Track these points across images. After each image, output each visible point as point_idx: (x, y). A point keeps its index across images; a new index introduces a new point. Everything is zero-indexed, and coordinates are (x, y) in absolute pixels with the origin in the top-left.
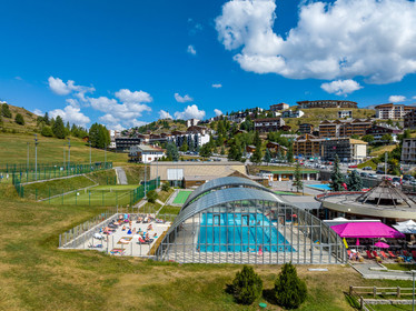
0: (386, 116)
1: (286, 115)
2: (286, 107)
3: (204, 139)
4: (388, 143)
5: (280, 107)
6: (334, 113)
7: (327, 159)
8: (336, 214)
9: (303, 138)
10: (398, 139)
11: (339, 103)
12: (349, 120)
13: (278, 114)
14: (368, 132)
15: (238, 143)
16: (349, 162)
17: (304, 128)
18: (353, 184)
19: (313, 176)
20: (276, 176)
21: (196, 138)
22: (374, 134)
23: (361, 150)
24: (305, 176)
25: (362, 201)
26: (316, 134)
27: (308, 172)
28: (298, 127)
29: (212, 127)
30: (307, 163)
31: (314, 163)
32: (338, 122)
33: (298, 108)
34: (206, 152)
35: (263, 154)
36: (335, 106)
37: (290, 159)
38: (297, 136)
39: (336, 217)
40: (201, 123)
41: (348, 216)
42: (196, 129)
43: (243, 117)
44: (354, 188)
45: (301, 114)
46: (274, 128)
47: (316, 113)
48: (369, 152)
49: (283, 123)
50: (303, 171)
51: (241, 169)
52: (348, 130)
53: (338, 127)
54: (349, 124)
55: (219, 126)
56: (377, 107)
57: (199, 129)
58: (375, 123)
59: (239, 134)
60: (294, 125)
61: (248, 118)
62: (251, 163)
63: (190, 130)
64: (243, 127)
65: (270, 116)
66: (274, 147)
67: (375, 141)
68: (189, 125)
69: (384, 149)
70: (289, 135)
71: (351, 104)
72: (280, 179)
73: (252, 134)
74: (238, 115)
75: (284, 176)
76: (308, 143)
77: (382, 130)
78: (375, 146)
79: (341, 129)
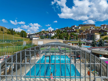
0: (104, 28)
1: (76, 28)
2: (76, 26)
3: (54, 35)
4: (106, 35)
5: (74, 26)
6: (89, 28)
7: (88, 39)
9: (81, 34)
11: (90, 25)
12: (93, 29)
13: (73, 28)
15: (62, 36)
17: (81, 31)
19: (84, 44)
20: (73, 44)
21: (51, 34)
24: (82, 44)
26: (84, 33)
29: (55, 32)
31: (84, 40)
32: (90, 29)
33: (79, 26)
34: (53, 38)
35: (69, 38)
36: (89, 26)
37: (77, 39)
38: (79, 33)
42: (50, 32)
43: (64, 29)
45: (80, 28)
46: (72, 32)
47: (84, 28)
49: (75, 30)
50: (81, 42)
51: (62, 41)
52: (93, 32)
53: (90, 31)
55: (57, 32)
56: (101, 26)
57: (52, 32)
58: (101, 29)
59: (63, 33)
60: (78, 30)
61: (65, 29)
62: (65, 40)
63: (49, 33)
64: (64, 32)
65: (71, 28)
66: (72, 36)
67: (102, 35)
68: (49, 31)
69: (105, 37)
70: (77, 33)
71: (94, 25)
72: (74, 45)
73: (66, 33)
74: (63, 29)
75: (75, 44)
76: (82, 35)
77: (104, 31)
78: (102, 36)
79: (91, 32)
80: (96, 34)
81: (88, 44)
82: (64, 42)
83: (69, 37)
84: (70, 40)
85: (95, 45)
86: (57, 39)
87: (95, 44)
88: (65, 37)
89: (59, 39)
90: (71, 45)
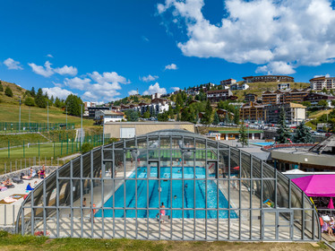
0: (319, 86)
1: (234, 88)
2: (234, 82)
3: (166, 107)
4: (323, 108)
5: (229, 82)
6: (275, 86)
7: (269, 122)
9: (248, 105)
10: (332, 104)
11: (278, 77)
12: (287, 90)
13: (226, 88)
14: (306, 99)
15: (193, 110)
16: (290, 123)
17: (249, 97)
19: (257, 135)
20: (223, 136)
21: (157, 107)
22: (312, 100)
23: (300, 114)
24: (250, 135)
26: (259, 102)
27: (253, 132)
28: (244, 98)
29: (172, 99)
30: (252, 126)
31: (258, 125)
32: (278, 92)
33: (245, 82)
34: (163, 118)
35: (212, 119)
36: (275, 80)
37: (236, 121)
38: (243, 104)
40: (163, 96)
42: (156, 101)
43: (198, 90)
45: (247, 87)
46: (223, 99)
47: (259, 87)
48: (307, 116)
49: (231, 93)
50: (248, 131)
52: (287, 98)
53: (278, 96)
54: (288, 93)
55: (178, 99)
56: (312, 80)
57: (161, 101)
58: (311, 91)
59: (194, 103)
60: (240, 95)
61: (202, 91)
62: (201, 125)
63: (153, 101)
64: (197, 98)
65: (220, 89)
66: (223, 113)
67: (312, 107)
68: (154, 98)
69: (321, 113)
70: (236, 104)
71: (288, 79)
72: (227, 138)
73: (205, 104)
74: (194, 89)
75: (230, 135)
76: (253, 109)
77: (318, 97)
78: (311, 110)
79: (281, 98)
80: (292, 105)
81: (267, 136)
82: (197, 130)
83: (213, 115)
84: (215, 123)
85: (286, 138)
86: (178, 120)
87: (287, 135)
88: (202, 116)
89: (182, 120)
90: (219, 138)
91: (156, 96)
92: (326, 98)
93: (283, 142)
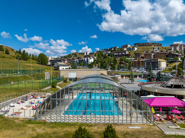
0: (175, 49)
1: (129, 49)
2: (129, 46)
3: (91, 60)
4: (176, 61)
5: (126, 46)
6: (151, 48)
8: (149, 93)
9: (136, 59)
10: (181, 59)
11: (153, 44)
12: (158, 51)
13: (125, 49)
14: (167, 56)
15: (106, 62)
16: (158, 70)
17: (137, 55)
18: (159, 78)
19: (140, 76)
20: (122, 76)
21: (87, 60)
22: (170, 57)
23: (163, 64)
24: (136, 76)
25: (164, 87)
26: (142, 58)
27: (138, 74)
28: (134, 55)
29: (95, 56)
30: (138, 71)
32: (153, 52)
33: (135, 46)
34: (90, 66)
35: (117, 67)
36: (151, 45)
37: (129, 68)
38: (133, 59)
39: (149, 95)
40: (90, 54)
41: (156, 94)
42: (87, 56)
43: (109, 51)
44: (160, 80)
45: (136, 49)
46: (123, 55)
47: (143, 49)
48: (167, 65)
49: (127, 53)
50: (134, 74)
51: (105, 72)
52: (157, 56)
53: (153, 54)
54: (158, 53)
55: (98, 55)
56: (172, 45)
57: (89, 56)
58: (170, 52)
59: (107, 58)
60: (132, 54)
61: (111, 51)
62: (111, 70)
63: (85, 57)
64: (109, 55)
65: (121, 50)
66: (123, 63)
67: (170, 61)
68: (85, 55)
69: (174, 64)
70: (130, 59)
71: (158, 44)
72: (124, 78)
73: (113, 58)
74: (107, 50)
75: (125, 76)
76: (139, 61)
77: (174, 55)
79: (154, 55)
80: (159, 60)
81: (145, 76)
82: (109, 73)
83: (117, 65)
84: (118, 69)
86: (98, 67)
88: (111, 65)
89: (101, 68)
90: (120, 78)
91: (86, 54)
92: (178, 56)
93: (150, 81)
